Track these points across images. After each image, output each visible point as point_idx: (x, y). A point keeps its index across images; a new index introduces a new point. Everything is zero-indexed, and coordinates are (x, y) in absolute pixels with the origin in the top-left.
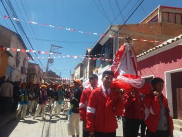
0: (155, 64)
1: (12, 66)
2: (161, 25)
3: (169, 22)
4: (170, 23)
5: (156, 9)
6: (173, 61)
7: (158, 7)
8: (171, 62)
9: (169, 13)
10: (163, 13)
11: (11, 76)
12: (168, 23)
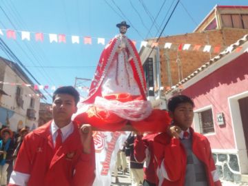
0: (213, 88)
1: (9, 108)
2: (222, 33)
3: (233, 27)
4: (234, 29)
5: (212, 11)
6: (238, 79)
7: (215, 8)
8: (235, 81)
9: (231, 15)
10: (223, 16)
11: (8, 123)
12: (232, 29)
